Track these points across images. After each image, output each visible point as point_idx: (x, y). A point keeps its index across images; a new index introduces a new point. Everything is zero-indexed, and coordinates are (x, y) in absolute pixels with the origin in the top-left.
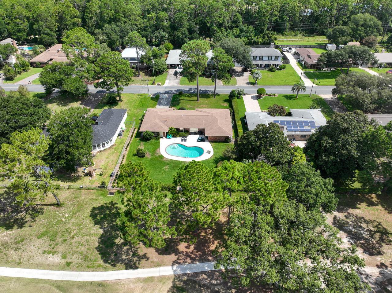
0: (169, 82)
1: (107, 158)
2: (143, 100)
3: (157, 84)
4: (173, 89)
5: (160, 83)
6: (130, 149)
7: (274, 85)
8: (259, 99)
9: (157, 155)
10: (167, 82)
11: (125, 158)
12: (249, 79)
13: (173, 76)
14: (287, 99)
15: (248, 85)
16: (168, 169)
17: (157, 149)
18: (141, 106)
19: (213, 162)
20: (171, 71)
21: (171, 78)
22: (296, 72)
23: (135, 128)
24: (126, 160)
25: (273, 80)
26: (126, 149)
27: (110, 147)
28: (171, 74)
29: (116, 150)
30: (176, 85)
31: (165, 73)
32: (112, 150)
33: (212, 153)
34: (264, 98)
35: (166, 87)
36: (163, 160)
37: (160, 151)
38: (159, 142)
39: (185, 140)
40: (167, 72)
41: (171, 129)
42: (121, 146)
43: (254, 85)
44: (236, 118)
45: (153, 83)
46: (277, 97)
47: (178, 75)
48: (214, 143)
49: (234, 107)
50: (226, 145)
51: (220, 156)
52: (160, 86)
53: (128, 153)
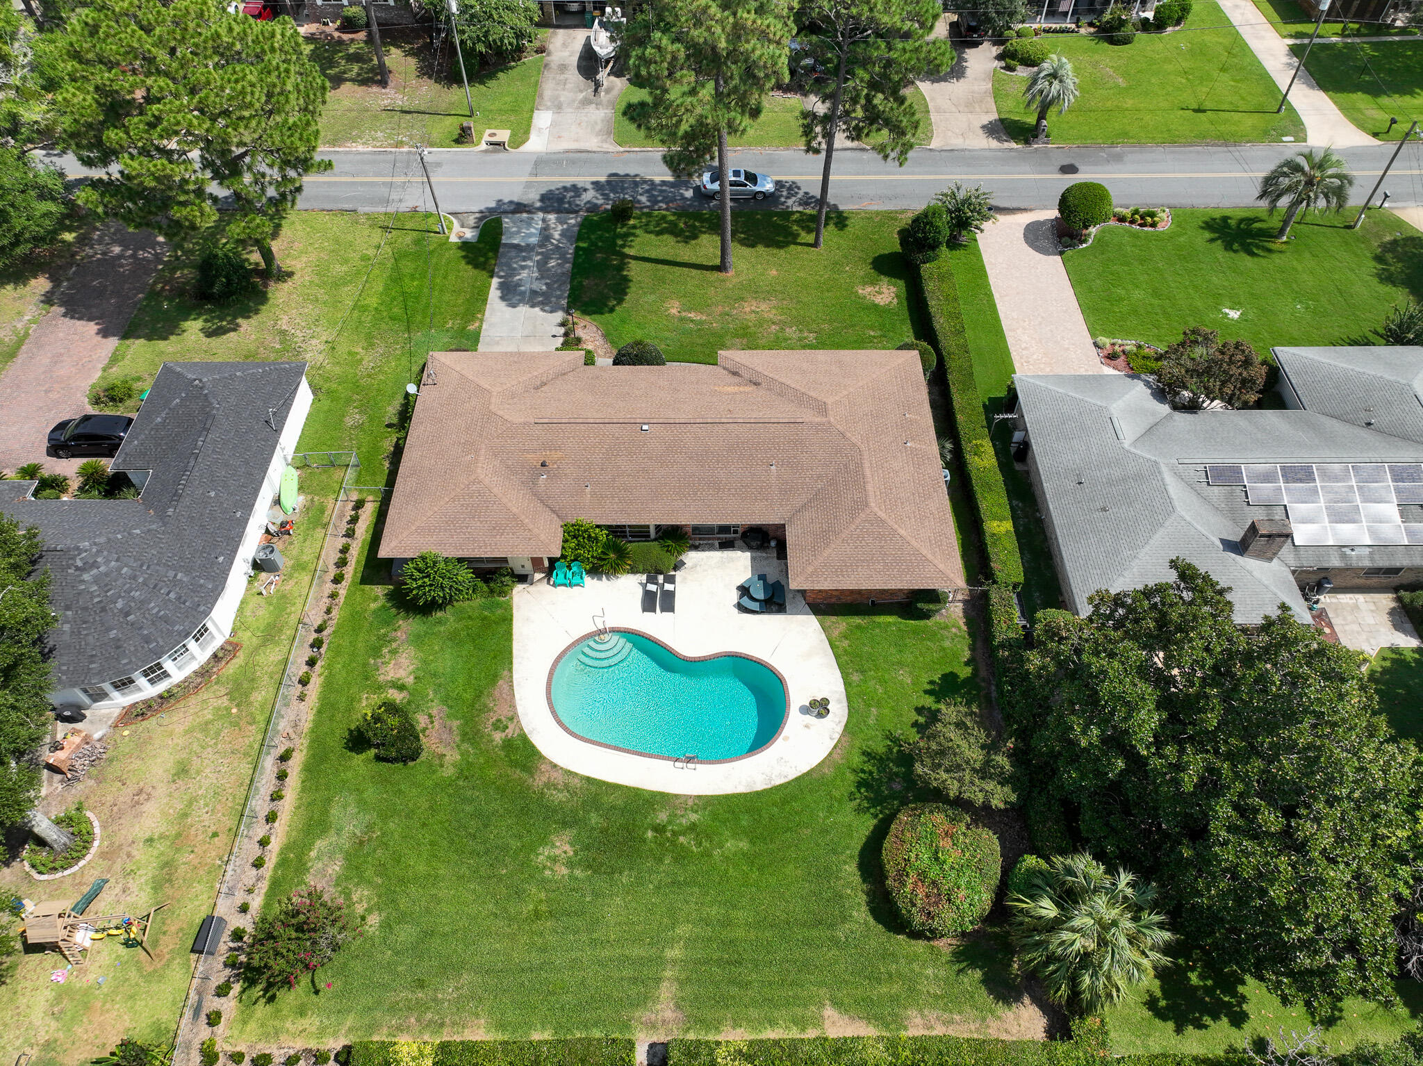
0: (554, 124)
1: (182, 771)
2: (408, 267)
3: (486, 138)
4: (583, 179)
5: (504, 135)
6: (328, 685)
7: (1140, 144)
8: (1069, 252)
9: (498, 737)
10: (543, 119)
11: (295, 766)
12: (997, 94)
13: (574, 77)
14: (1228, 247)
15: (994, 144)
16: (570, 864)
17: (494, 678)
18: (396, 311)
19: (851, 797)
20: (565, 45)
21: (565, 96)
22: (1244, 48)
23: (359, 505)
24: (303, 790)
25: (1129, 103)
26: (304, 682)
27: (204, 673)
28: (563, 68)
29: (240, 692)
30: (592, 143)
31: (529, 59)
32: (213, 699)
33: (839, 712)
34: (1099, 240)
35: (541, 163)
36: (539, 781)
37: (513, 706)
38: (507, 620)
39: (668, 602)
40: (541, 50)
41: (576, 534)
42: (272, 656)
43: (1027, 142)
44: (960, 417)
45: (463, 137)
46: (1171, 237)
47: (603, 75)
48: (842, 624)
49: (941, 323)
50: (915, 632)
51: (889, 736)
52: (502, 156)
53: (317, 724)
